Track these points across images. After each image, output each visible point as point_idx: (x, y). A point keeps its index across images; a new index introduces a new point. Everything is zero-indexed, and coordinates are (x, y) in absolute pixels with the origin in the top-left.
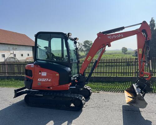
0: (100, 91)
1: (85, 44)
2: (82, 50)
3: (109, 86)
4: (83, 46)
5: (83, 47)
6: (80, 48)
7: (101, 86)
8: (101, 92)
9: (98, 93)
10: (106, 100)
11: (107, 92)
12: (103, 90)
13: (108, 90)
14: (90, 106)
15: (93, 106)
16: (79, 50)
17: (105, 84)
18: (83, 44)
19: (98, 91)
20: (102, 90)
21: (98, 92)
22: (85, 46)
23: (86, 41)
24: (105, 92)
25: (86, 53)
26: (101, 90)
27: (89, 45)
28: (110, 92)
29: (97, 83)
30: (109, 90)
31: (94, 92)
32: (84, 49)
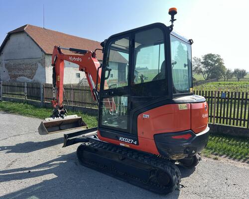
0: (221, 156)
1: (205, 59)
2: (200, 72)
3: (244, 148)
4: (202, 63)
5: (202, 66)
6: (197, 68)
7: (225, 145)
8: (223, 160)
9: (216, 161)
10: (229, 182)
11: (235, 162)
12: (228, 155)
13: (239, 157)
14: (191, 190)
15: (198, 190)
16: (194, 71)
17: (235, 142)
18: (202, 61)
19: (216, 155)
20: (225, 156)
21: (216, 159)
22: (206, 64)
23: (208, 55)
24: (232, 161)
25: (207, 75)
26: (224, 154)
27: (213, 63)
28: (243, 162)
29: (217, 138)
30: (241, 158)
31: (206, 156)
32: (204, 69)
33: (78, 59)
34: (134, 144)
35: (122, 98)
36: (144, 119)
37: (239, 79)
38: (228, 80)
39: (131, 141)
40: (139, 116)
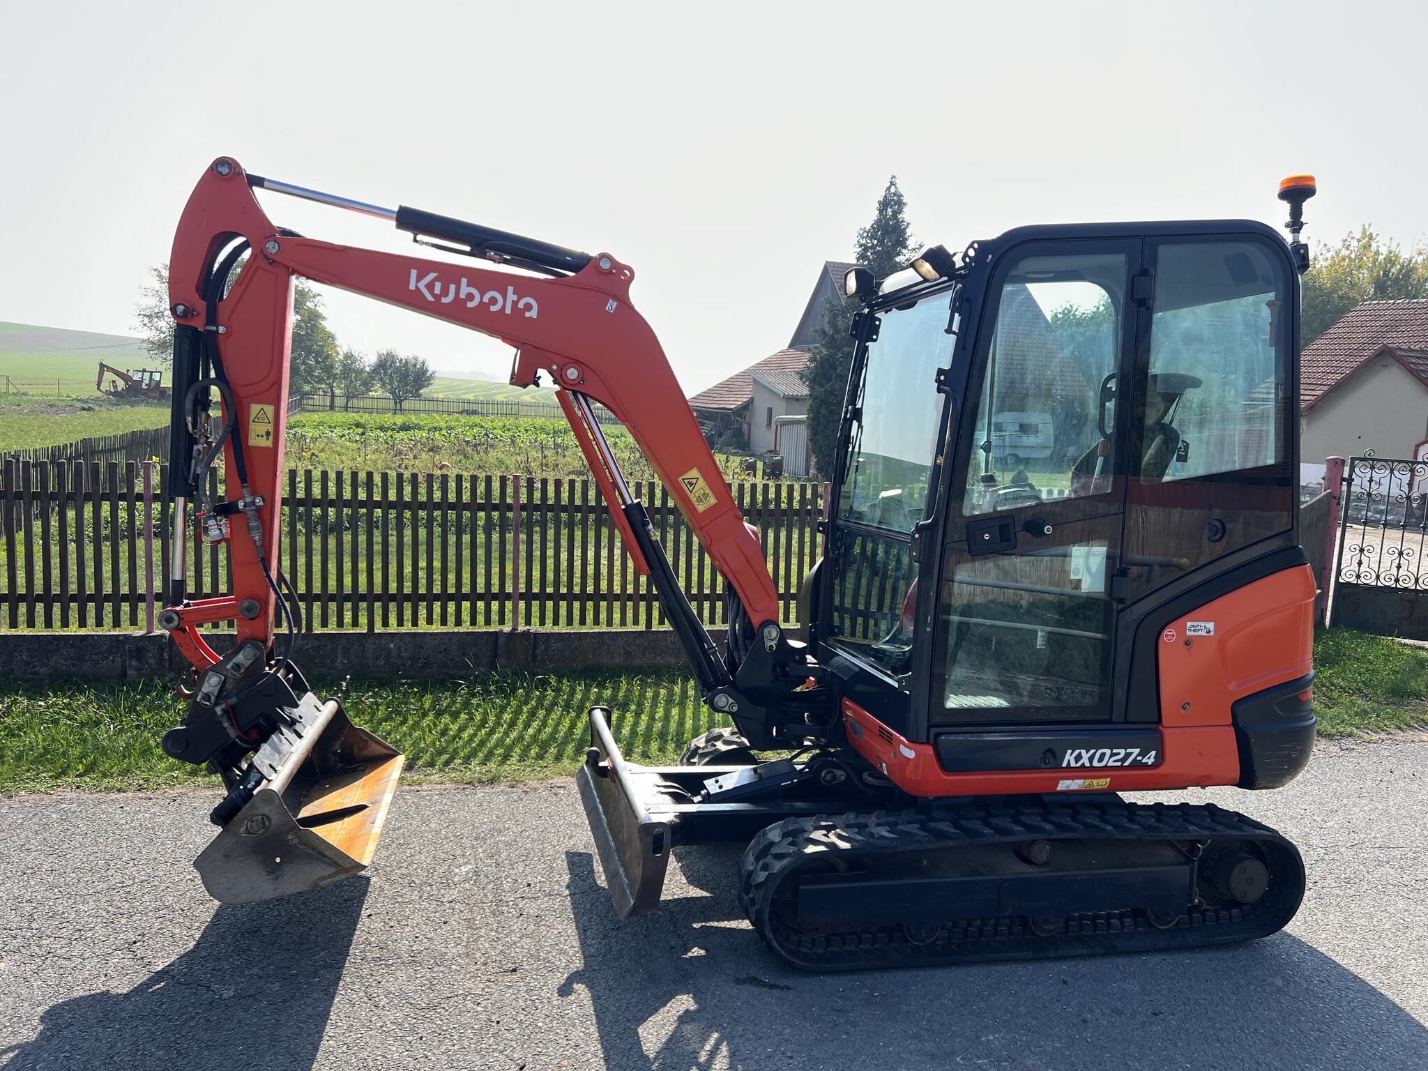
33: (505, 302)
34: (1146, 766)
35: (1078, 552)
36: (1188, 642)
37: (399, 400)
38: (354, 402)
39: (1128, 755)
40: (1169, 634)
